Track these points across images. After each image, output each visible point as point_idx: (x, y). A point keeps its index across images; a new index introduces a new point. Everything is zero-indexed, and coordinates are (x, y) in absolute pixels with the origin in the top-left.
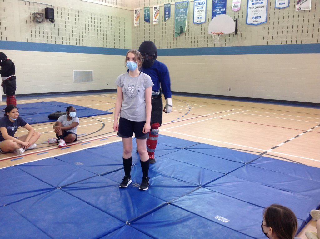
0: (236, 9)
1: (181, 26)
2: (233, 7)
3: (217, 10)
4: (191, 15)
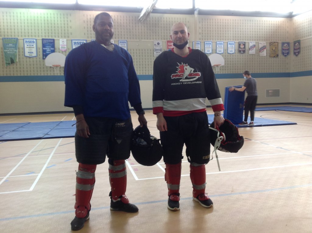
0: (63, 49)
1: (11, 57)
2: (60, 48)
3: (47, 49)
4: (21, 50)
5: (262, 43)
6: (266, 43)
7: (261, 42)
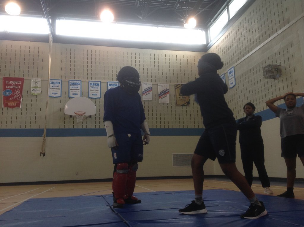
5: (163, 85)
6: (169, 85)
7: (161, 85)
